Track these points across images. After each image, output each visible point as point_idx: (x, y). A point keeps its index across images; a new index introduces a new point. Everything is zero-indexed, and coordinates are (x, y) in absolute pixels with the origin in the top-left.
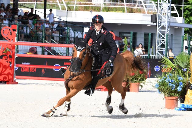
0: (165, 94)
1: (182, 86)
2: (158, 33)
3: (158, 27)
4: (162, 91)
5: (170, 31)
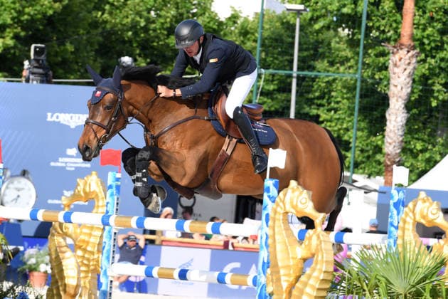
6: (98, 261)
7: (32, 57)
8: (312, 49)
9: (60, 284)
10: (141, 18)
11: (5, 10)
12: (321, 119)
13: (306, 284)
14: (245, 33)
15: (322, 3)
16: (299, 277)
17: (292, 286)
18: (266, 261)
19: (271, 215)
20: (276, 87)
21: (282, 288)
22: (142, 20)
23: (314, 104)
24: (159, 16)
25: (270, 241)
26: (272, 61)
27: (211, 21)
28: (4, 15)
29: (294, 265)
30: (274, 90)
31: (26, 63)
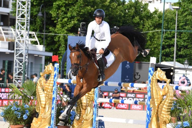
0: (10, 122)
1: (28, 114)
2: (16, 61)
3: (16, 55)
4: (8, 119)
5: (28, 59)
6: (93, 97)
7: (81, 27)
8: (185, 22)
9: (80, 105)
10: (122, 13)
11: (74, 11)
12: (188, 47)
13: (164, 104)
14: (160, 17)
15: (187, 6)
16: (162, 101)
17: (159, 105)
18: (150, 96)
19: (151, 80)
20: (172, 36)
21: (156, 106)
22: (123, 13)
23: (185, 42)
24: (129, 12)
25: (151, 89)
26: (170, 27)
27: (148, 13)
28: (74, 13)
29: (160, 98)
30: (171, 37)
31: (79, 29)
